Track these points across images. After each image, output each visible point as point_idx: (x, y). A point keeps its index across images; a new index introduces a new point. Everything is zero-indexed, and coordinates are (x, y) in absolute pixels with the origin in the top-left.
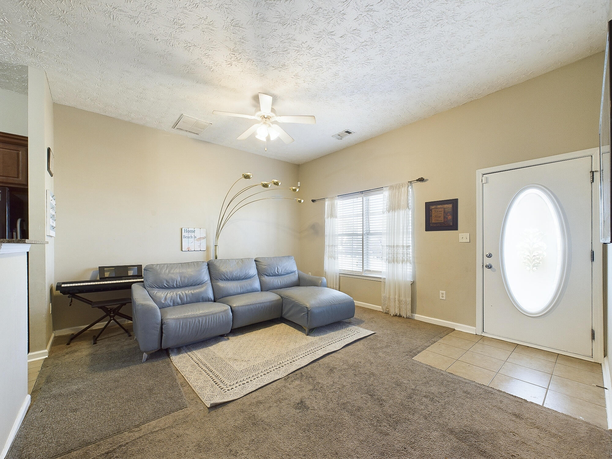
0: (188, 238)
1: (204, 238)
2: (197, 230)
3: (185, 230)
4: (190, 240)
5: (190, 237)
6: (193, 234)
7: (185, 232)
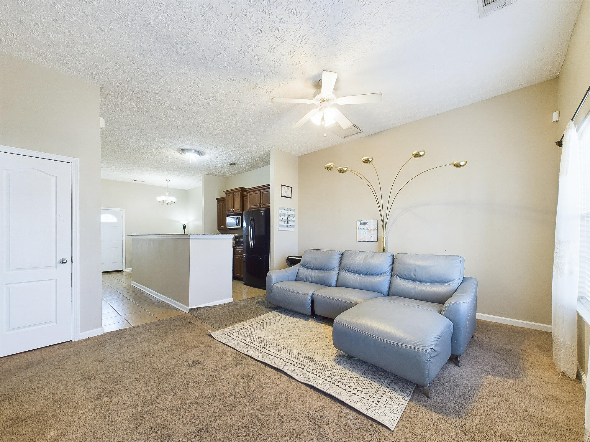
0: (362, 229)
1: (375, 230)
2: (369, 222)
3: (360, 222)
4: (364, 231)
5: (364, 229)
6: (366, 226)
7: (360, 224)
